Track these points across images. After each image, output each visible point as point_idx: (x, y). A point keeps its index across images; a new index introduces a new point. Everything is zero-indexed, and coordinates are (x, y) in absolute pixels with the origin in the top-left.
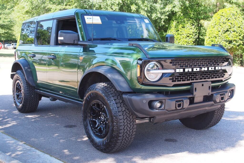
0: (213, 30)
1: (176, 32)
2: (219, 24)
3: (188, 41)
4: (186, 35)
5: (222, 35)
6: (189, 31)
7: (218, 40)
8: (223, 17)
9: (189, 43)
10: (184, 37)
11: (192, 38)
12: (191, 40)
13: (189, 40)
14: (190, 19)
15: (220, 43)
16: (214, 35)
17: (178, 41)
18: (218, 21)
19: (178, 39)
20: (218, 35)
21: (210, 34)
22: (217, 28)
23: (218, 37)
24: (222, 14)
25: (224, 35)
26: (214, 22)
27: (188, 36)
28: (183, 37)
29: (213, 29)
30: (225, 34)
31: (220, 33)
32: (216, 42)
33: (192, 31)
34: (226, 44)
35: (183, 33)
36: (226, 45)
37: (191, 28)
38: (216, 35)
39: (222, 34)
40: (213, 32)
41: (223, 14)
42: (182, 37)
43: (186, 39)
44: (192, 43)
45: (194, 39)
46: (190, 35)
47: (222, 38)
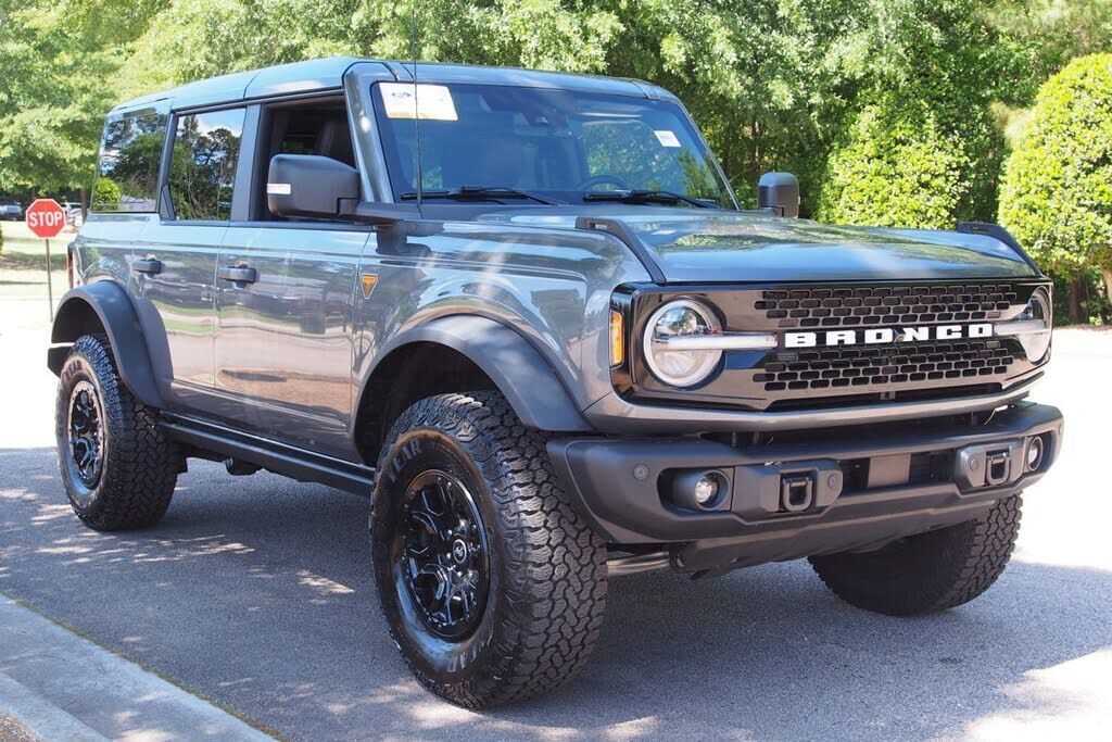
0: (1037, 155)
1: (869, 162)
2: (1065, 127)
3: (923, 208)
4: (915, 177)
5: (1080, 180)
6: (930, 161)
7: (1058, 206)
8: (1084, 93)
9: (929, 215)
10: (907, 187)
11: (942, 191)
12: (939, 203)
13: (928, 204)
14: (934, 102)
15: (1069, 216)
16: (1042, 180)
17: (875, 206)
18: (1061, 113)
19: (879, 197)
20: (1060, 182)
21: (1022, 173)
22: (1055, 149)
23: (1060, 188)
24: (1081, 82)
25: (1086, 181)
26: (1044, 116)
27: (926, 185)
28: (901, 189)
29: (1038, 153)
30: (1094, 177)
31: (1070, 172)
32: (1050, 214)
33: (946, 158)
34: (1098, 224)
35: (899, 168)
36: (1098, 228)
37: (940, 143)
38: (1050, 178)
39: (1077, 177)
40: (1034, 164)
41: (1087, 82)
42: (895, 189)
43: (916, 197)
44: (942, 217)
45: (954, 197)
46: (937, 176)
47: (1078, 195)
